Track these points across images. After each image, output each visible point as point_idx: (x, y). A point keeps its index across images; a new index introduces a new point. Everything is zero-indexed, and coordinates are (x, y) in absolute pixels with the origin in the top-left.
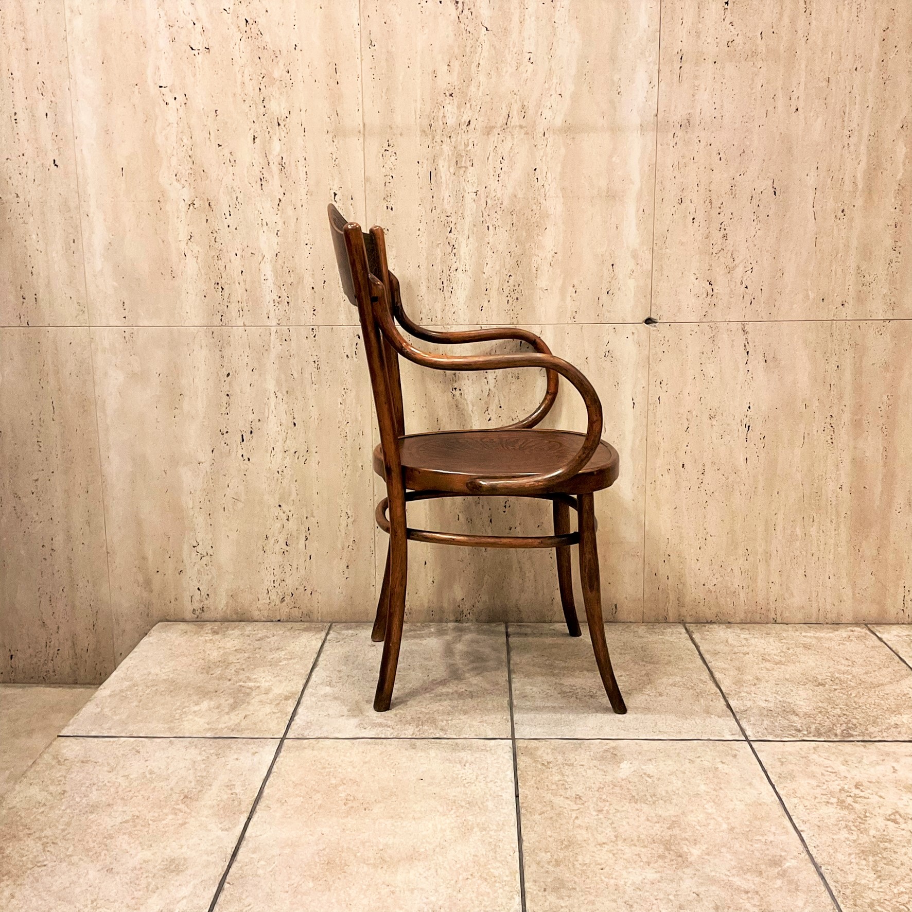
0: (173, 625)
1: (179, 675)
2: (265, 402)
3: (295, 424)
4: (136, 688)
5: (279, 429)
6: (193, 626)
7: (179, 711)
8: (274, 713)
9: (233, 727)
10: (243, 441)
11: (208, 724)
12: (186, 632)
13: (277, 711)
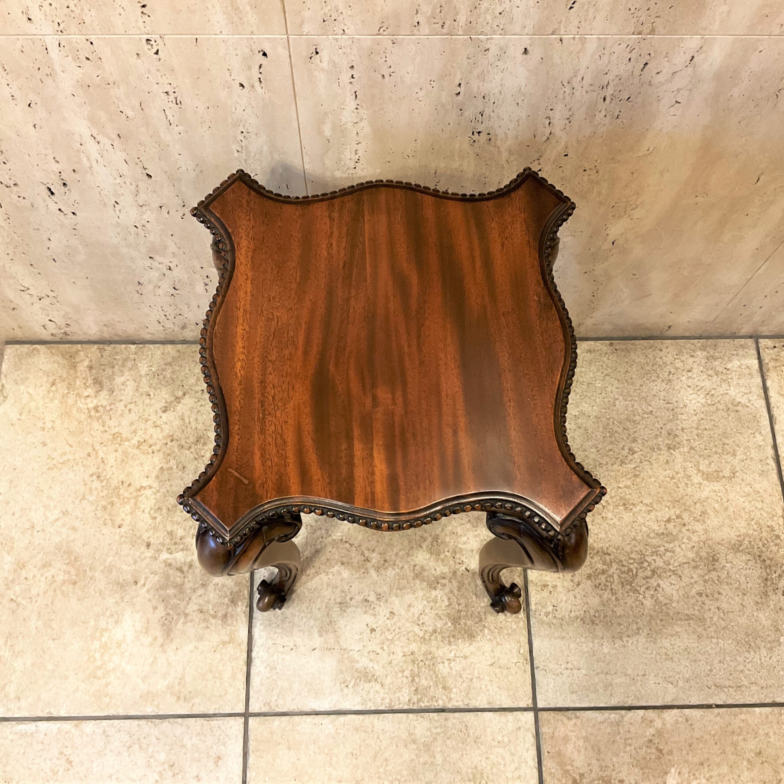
0: (28, 355)
1: (74, 529)
2: (76, 149)
3: (149, 176)
4: (24, 573)
5: (119, 180)
6: (59, 359)
7: (97, 644)
8: (224, 643)
9: (177, 688)
10: (52, 193)
11: (143, 682)
12: (53, 384)
13: (227, 639)
